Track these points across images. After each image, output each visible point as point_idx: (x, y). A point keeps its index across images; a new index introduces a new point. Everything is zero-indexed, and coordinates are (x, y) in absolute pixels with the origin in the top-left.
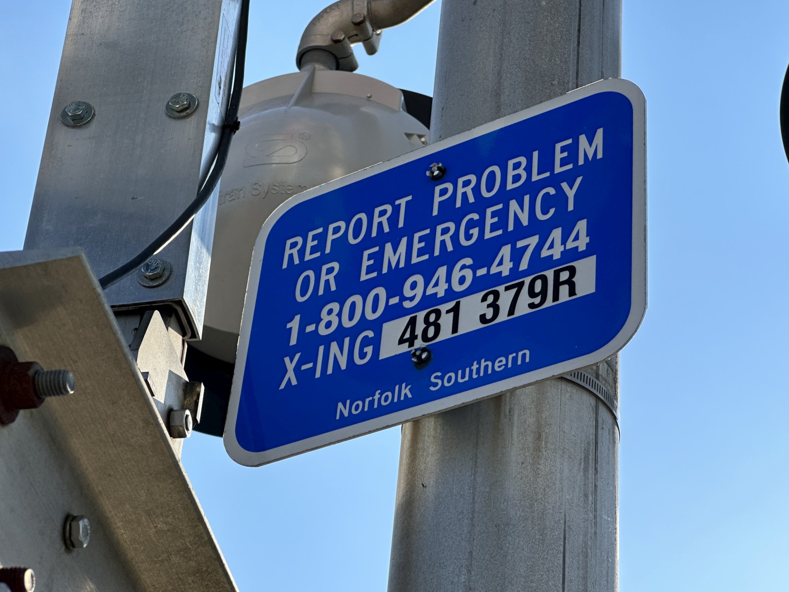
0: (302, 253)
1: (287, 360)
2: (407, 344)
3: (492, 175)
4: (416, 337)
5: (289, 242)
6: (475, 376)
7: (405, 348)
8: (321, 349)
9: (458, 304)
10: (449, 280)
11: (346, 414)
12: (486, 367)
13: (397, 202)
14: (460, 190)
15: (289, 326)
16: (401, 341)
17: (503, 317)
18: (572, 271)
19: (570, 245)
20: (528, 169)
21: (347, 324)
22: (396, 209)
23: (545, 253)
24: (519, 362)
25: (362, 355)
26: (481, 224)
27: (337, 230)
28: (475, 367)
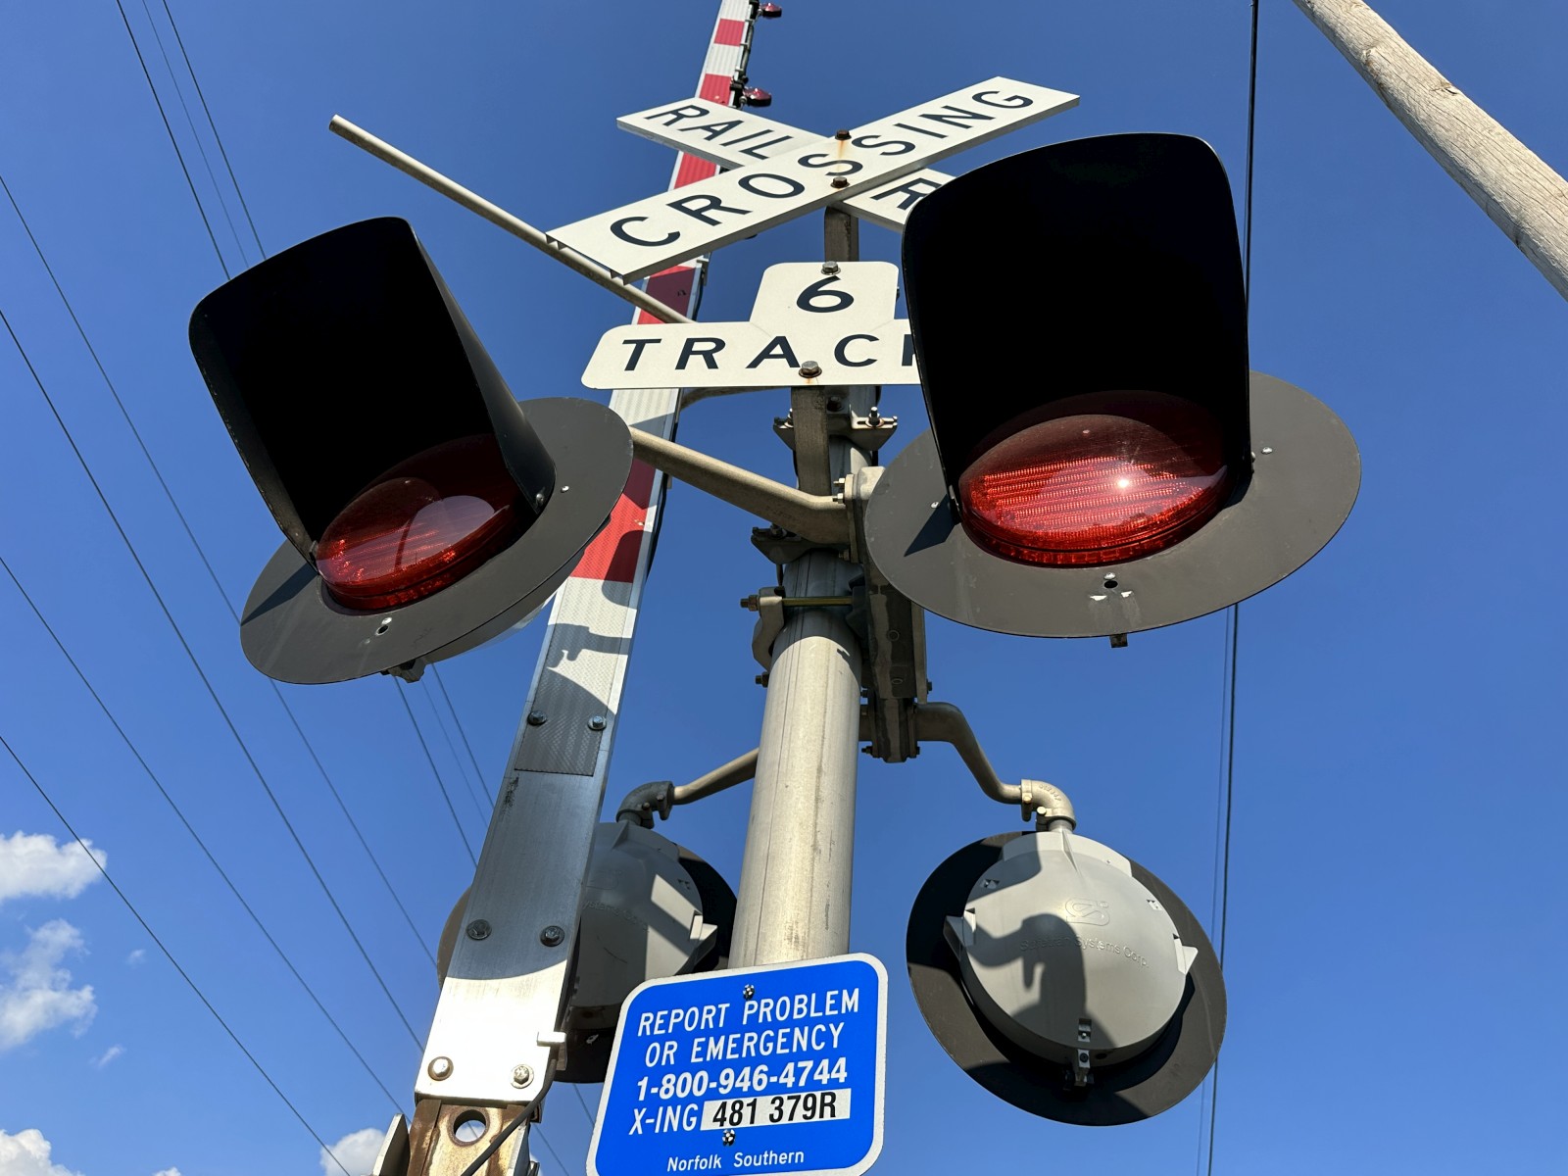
0: (652, 1026)
1: (636, 1111)
2: (719, 1123)
3: (784, 1003)
4: (725, 1119)
5: (644, 1016)
6: (765, 1163)
7: (717, 1126)
8: (661, 1109)
9: (755, 1100)
10: (751, 1079)
11: (675, 1169)
12: (774, 1158)
13: (720, 1006)
14: (762, 1010)
15: (640, 1084)
16: (715, 1120)
17: (785, 1120)
18: (834, 1096)
19: (834, 1075)
20: (808, 1006)
21: (681, 1095)
22: (719, 1011)
23: (817, 1077)
24: (796, 1161)
25: (689, 1123)
26: (774, 1040)
27: (677, 1016)
28: (766, 1155)
